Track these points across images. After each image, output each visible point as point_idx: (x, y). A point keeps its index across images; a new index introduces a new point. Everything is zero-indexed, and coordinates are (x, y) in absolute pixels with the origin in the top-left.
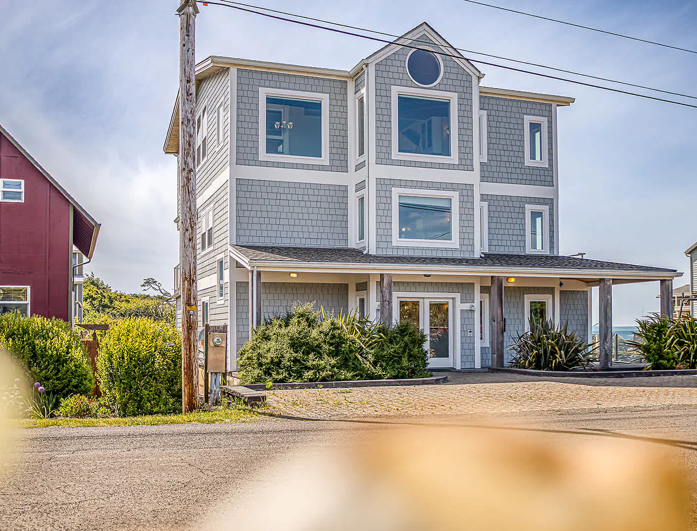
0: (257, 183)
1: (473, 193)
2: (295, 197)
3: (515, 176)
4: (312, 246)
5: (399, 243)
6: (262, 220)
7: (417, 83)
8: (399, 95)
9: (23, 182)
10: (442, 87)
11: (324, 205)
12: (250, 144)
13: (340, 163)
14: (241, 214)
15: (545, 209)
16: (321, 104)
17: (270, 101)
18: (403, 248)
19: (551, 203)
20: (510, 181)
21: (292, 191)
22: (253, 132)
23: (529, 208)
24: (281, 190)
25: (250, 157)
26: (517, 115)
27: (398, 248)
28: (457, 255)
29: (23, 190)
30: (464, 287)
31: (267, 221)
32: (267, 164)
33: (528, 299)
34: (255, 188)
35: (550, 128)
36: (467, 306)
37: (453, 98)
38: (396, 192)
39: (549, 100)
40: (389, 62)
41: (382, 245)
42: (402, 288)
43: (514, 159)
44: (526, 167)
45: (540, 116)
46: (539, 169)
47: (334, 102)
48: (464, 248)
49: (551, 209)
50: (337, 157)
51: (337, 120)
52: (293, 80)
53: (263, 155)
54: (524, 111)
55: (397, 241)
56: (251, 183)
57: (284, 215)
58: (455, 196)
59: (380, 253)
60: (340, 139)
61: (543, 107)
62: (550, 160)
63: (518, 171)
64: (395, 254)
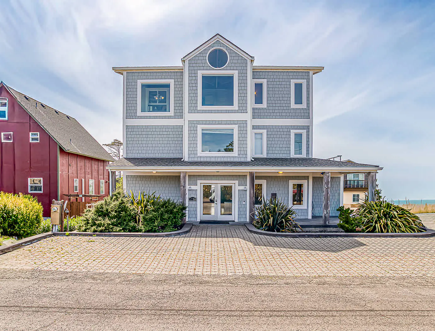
0: (136, 127)
1: (247, 125)
2: (155, 133)
3: (284, 114)
4: (164, 157)
5: (202, 154)
6: (139, 145)
7: (213, 68)
8: (203, 75)
9: (38, 133)
10: (228, 68)
11: (170, 136)
12: (133, 108)
13: (179, 114)
14: (128, 142)
15: (304, 132)
16: (170, 85)
17: (143, 86)
18: (204, 157)
19: (308, 128)
20: (281, 117)
21: (154, 130)
22: (134, 102)
23: (293, 132)
24: (148, 130)
25: (133, 115)
26: (286, 80)
27: (201, 157)
28: (236, 160)
29: (38, 137)
30: (240, 177)
31: (141, 145)
32: (141, 117)
33: (291, 183)
34: (135, 130)
35: (308, 86)
36: (242, 188)
37: (235, 74)
38: (200, 127)
39: (307, 70)
40: (197, 58)
41: (191, 156)
42: (203, 178)
43: (284, 105)
44: (291, 109)
45: (301, 79)
46: (300, 109)
47: (177, 83)
48: (241, 156)
49: (308, 132)
50: (178, 111)
51: (178, 92)
52: (155, 74)
53: (139, 113)
54: (291, 77)
55: (200, 153)
56: (133, 127)
57: (150, 142)
58: (235, 127)
59: (190, 160)
60: (180, 102)
61: (304, 74)
62: (308, 104)
63: (286, 111)
64: (199, 160)
